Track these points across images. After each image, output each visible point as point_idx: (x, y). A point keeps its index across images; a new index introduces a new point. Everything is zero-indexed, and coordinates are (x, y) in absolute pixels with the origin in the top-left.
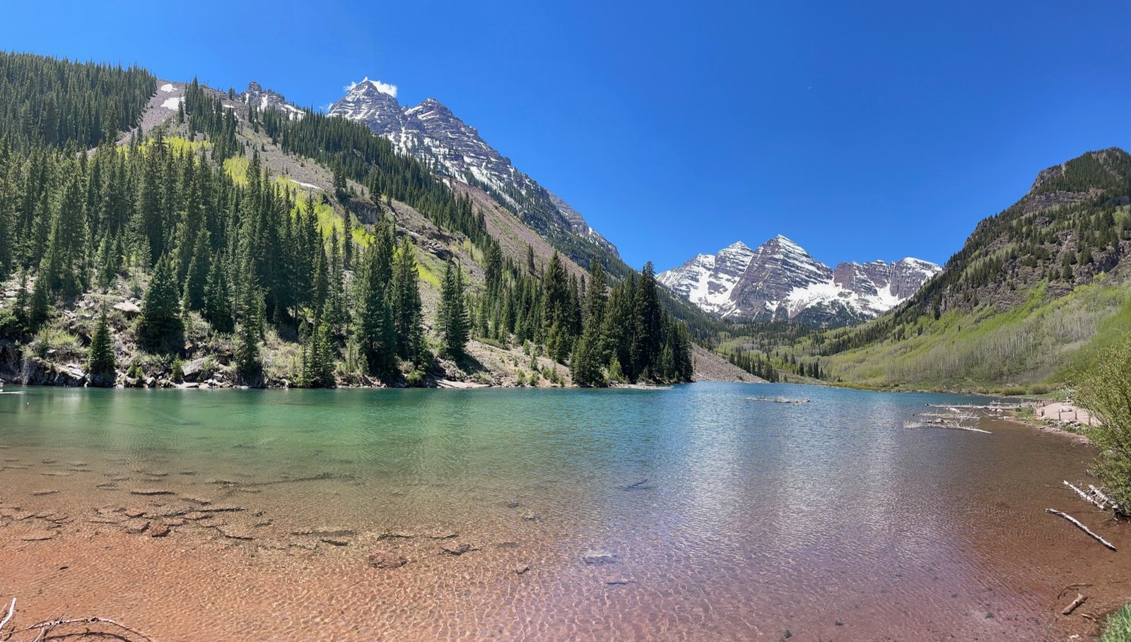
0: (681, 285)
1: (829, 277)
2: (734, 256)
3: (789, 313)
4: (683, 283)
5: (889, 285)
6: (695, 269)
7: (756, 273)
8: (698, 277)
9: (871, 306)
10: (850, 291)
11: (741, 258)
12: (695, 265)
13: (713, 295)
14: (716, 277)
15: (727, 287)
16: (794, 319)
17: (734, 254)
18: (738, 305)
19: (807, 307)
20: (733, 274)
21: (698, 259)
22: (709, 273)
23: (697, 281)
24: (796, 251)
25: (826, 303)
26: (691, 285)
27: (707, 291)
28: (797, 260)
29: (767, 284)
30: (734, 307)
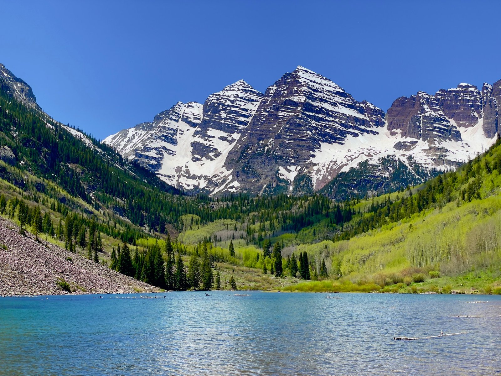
0: (149, 150)
1: (379, 124)
2: (233, 102)
3: (314, 183)
4: (151, 145)
5: (481, 121)
6: (172, 124)
7: (264, 127)
8: (178, 137)
9: (451, 157)
10: (415, 140)
11: (243, 105)
12: (171, 119)
13: (199, 162)
14: (204, 135)
15: (219, 150)
16: (322, 190)
17: (232, 98)
18: (236, 175)
19: (342, 171)
20: (230, 129)
21: (177, 109)
22: (193, 130)
23: (174, 142)
24: (325, 87)
25: (374, 161)
26: (165, 148)
27: (190, 156)
28: (326, 101)
29: (280, 141)
30: (230, 178)
